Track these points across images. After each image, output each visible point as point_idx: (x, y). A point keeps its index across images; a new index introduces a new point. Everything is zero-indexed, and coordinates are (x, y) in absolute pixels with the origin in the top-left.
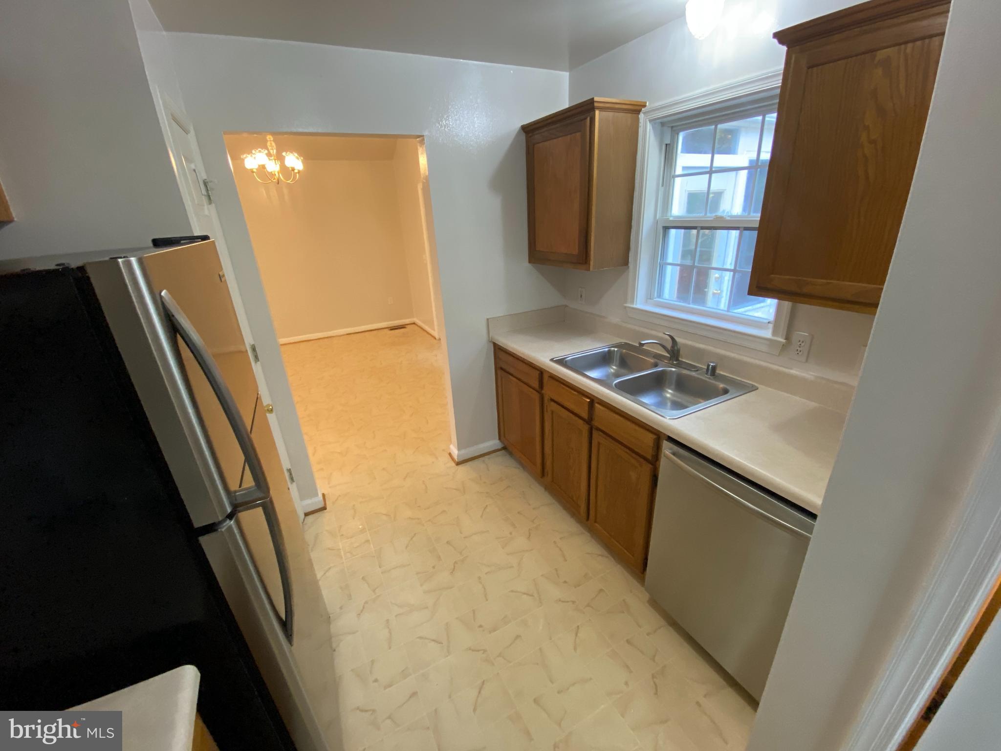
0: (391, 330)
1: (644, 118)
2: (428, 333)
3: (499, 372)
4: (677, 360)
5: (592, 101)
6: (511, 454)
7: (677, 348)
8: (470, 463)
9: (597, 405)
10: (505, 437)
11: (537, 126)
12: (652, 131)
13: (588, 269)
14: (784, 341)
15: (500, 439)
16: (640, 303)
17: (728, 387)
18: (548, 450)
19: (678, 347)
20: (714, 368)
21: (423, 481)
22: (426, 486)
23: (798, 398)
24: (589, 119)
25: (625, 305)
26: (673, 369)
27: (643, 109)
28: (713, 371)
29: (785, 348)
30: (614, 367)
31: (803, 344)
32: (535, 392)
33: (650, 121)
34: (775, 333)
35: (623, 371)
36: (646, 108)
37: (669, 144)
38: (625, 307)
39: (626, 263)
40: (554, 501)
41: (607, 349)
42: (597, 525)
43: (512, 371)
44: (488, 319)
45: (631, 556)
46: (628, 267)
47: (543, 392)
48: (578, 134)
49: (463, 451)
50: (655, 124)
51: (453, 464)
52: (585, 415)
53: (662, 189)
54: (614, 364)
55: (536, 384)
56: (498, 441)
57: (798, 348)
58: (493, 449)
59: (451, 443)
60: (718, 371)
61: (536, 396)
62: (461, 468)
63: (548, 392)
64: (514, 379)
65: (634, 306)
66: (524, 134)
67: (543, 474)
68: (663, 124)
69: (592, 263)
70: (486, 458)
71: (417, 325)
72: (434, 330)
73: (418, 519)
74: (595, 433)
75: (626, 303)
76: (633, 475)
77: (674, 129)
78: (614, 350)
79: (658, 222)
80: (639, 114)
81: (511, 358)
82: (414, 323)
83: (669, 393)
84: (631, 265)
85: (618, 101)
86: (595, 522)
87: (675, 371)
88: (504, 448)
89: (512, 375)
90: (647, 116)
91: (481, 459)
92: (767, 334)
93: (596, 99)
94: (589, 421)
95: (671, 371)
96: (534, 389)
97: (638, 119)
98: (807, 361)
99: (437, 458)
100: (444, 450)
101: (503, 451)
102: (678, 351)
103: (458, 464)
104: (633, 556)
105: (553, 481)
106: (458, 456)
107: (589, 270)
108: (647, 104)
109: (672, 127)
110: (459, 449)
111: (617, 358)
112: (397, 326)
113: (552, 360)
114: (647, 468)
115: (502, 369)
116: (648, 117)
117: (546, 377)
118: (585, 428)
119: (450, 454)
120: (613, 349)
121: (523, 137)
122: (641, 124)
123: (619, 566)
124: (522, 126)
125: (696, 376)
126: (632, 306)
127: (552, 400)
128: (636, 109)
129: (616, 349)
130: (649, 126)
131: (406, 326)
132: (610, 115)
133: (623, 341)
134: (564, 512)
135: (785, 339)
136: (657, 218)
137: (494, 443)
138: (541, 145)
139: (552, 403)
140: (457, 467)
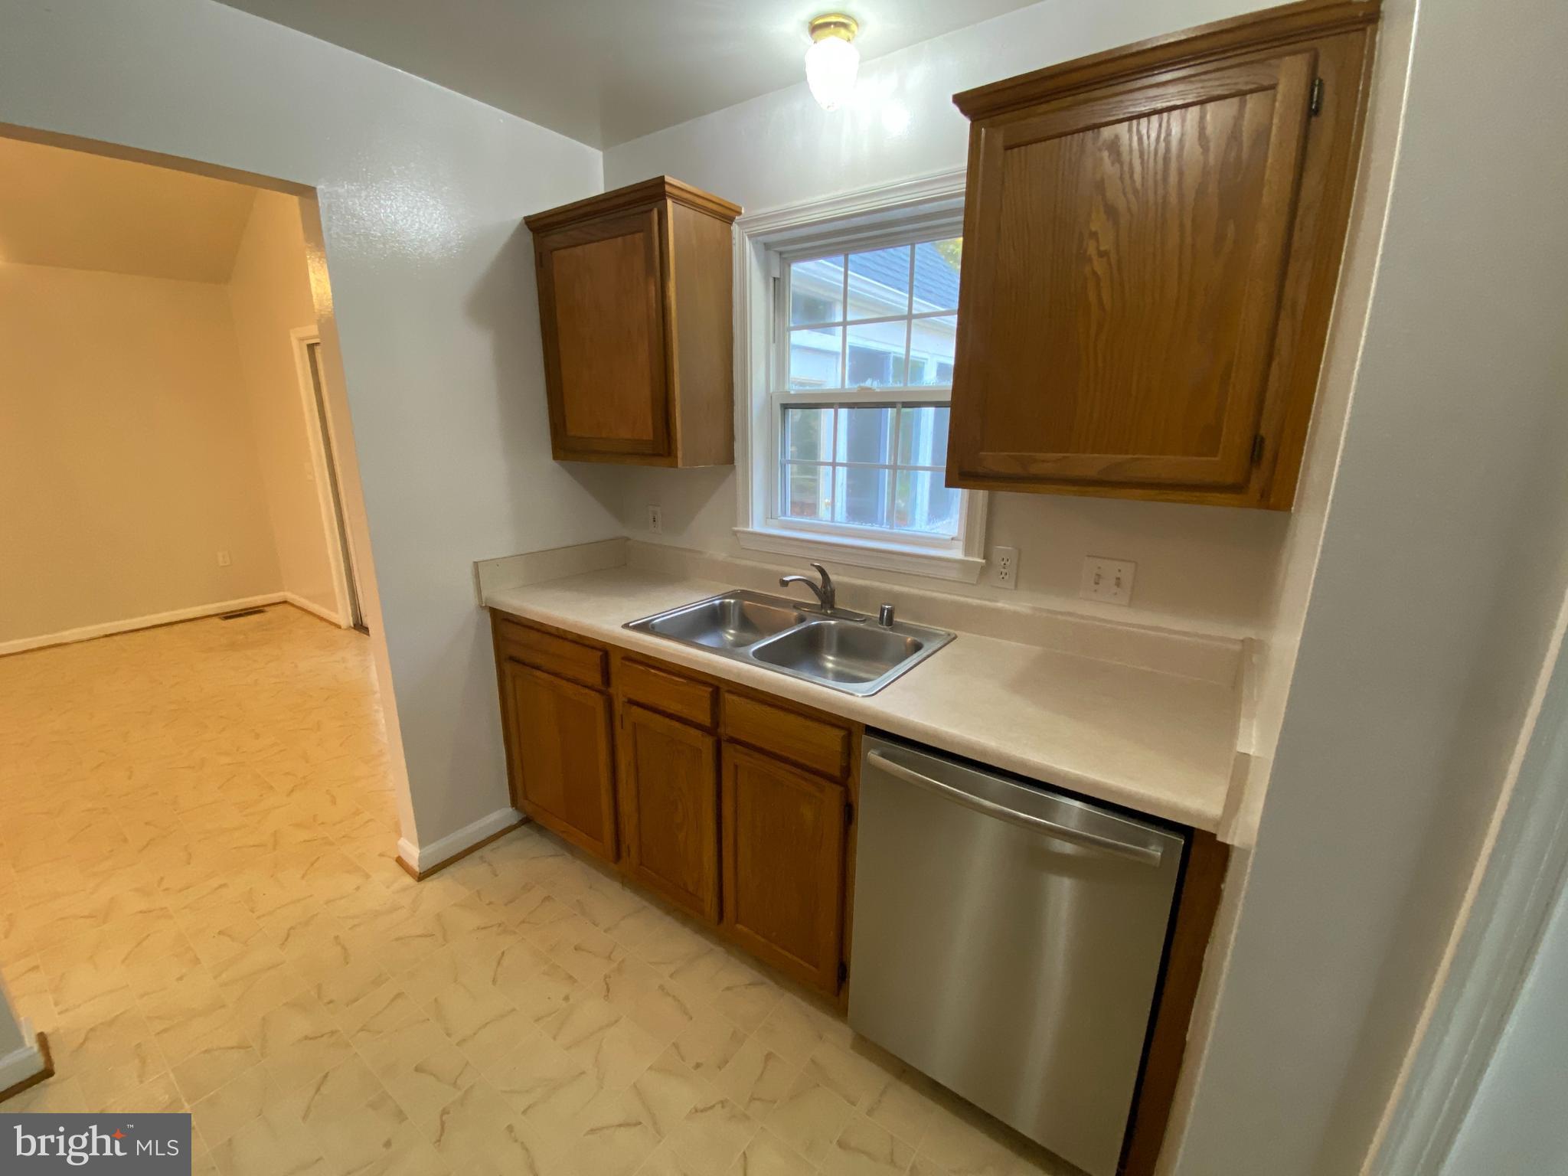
0: (227, 618)
1: (740, 232)
2: (322, 619)
3: (508, 667)
4: (832, 607)
5: (660, 182)
6: (542, 830)
7: (831, 589)
8: (451, 869)
9: (729, 697)
10: (526, 798)
11: (555, 219)
12: (753, 253)
13: (675, 466)
14: (984, 561)
15: (514, 803)
16: (757, 524)
17: (918, 640)
18: (627, 806)
19: (832, 586)
20: (891, 612)
21: (337, 938)
22: (344, 948)
23: (1014, 644)
24: (655, 212)
25: (736, 529)
26: (833, 622)
27: (737, 218)
28: (889, 620)
29: (984, 571)
30: (732, 631)
31: (1008, 563)
32: (593, 693)
33: (750, 237)
34: (968, 551)
35: (748, 636)
36: (741, 217)
37: (778, 279)
38: (735, 533)
39: (729, 459)
40: (646, 904)
41: (717, 602)
42: (739, 926)
43: (538, 660)
44: (476, 564)
45: (813, 969)
46: (735, 467)
47: (612, 690)
48: (639, 236)
49: (431, 848)
50: (757, 243)
51: (409, 880)
52: (705, 719)
53: (773, 348)
54: (732, 626)
55: (595, 678)
56: (510, 810)
57: (1003, 570)
58: (499, 829)
59: (400, 835)
60: (897, 619)
61: (595, 701)
62: (432, 885)
63: (620, 690)
64: (545, 676)
65: (750, 529)
66: (531, 234)
67: (618, 857)
68: (767, 246)
69: (680, 454)
70: (485, 851)
71: (293, 605)
72: (336, 612)
73: (333, 1033)
74: (728, 751)
75: (736, 526)
76: (807, 813)
77: (784, 256)
78: (730, 603)
79: (774, 398)
80: (731, 224)
81: (534, 636)
82: (285, 602)
83: (830, 662)
84: (738, 462)
85: (699, 193)
86: (737, 921)
87: (834, 625)
88: (526, 821)
89: (538, 668)
90: (744, 229)
91: (477, 854)
92: (957, 553)
93: (668, 179)
94: (712, 730)
95: (830, 625)
96: (591, 688)
97: (730, 232)
98: (1016, 586)
99: (367, 876)
100: (381, 855)
101: (523, 827)
102: (833, 592)
103: (422, 877)
104: (817, 966)
105: (641, 864)
106: (420, 859)
107: (677, 467)
108: (743, 211)
109: (781, 253)
110: (422, 843)
111: (734, 617)
112: (242, 610)
113: (626, 626)
114: (832, 796)
115: (512, 659)
116: (747, 230)
117: (616, 662)
118: (706, 744)
119: (400, 861)
120: (727, 600)
121: (529, 237)
122: (736, 240)
123: (788, 995)
124: (525, 218)
125: (866, 628)
126: (745, 529)
127: (632, 702)
128: (726, 215)
129: (732, 601)
130: (748, 245)
131: (265, 608)
132: (690, 214)
133: (738, 588)
134: (668, 919)
135: (984, 559)
136: (771, 391)
137: (503, 815)
138: (563, 253)
139: (634, 708)
140: (422, 884)
